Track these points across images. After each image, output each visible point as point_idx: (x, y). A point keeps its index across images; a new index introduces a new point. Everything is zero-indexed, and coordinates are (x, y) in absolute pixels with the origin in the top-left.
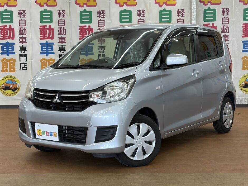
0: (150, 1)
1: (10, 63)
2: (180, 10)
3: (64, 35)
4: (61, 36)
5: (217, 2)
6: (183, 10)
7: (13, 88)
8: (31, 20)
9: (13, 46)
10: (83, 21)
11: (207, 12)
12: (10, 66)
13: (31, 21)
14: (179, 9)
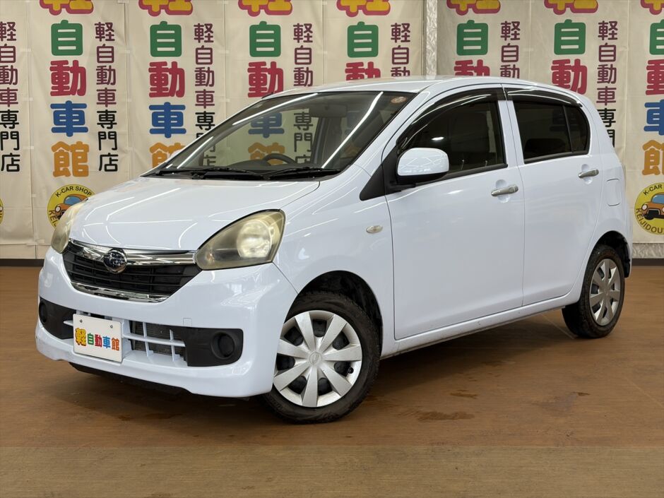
0: (325, 3)
2: (400, 25)
3: (112, 84)
4: (103, 87)
5: (490, 8)
6: (406, 27)
8: (28, 48)
10: (159, 49)
11: (465, 31)
13: (30, 50)
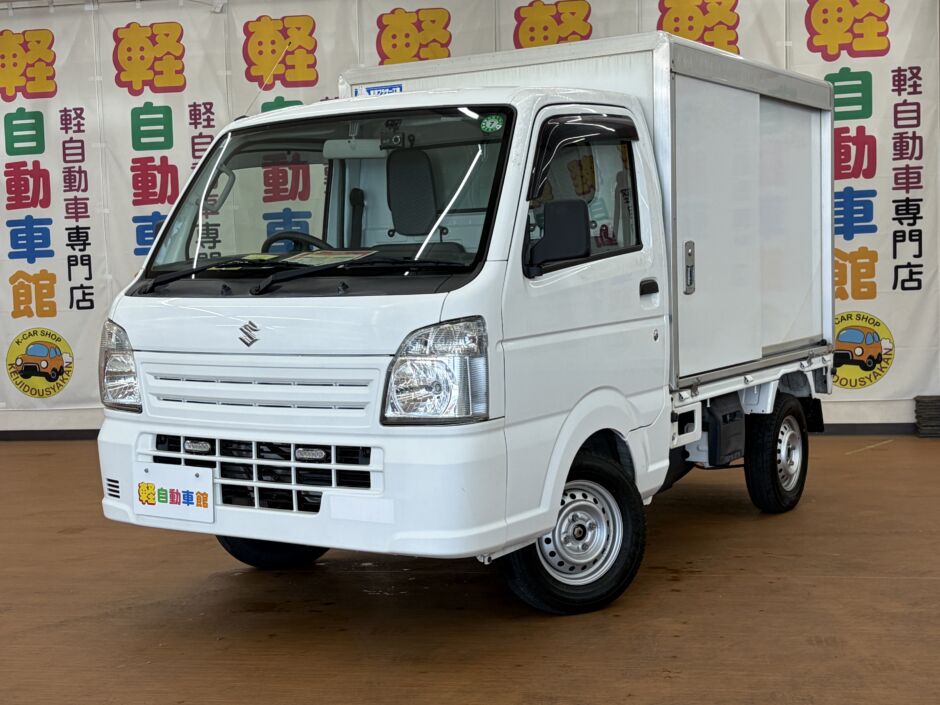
1: (39, 288)
7: (49, 371)
9: (47, 230)
12: (39, 296)
14: (899, 68)
